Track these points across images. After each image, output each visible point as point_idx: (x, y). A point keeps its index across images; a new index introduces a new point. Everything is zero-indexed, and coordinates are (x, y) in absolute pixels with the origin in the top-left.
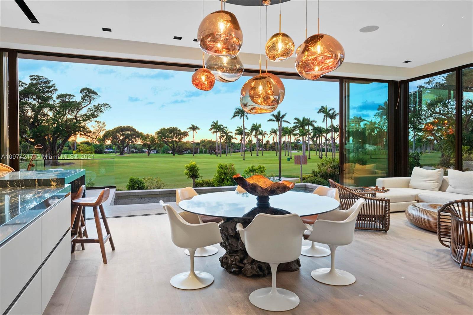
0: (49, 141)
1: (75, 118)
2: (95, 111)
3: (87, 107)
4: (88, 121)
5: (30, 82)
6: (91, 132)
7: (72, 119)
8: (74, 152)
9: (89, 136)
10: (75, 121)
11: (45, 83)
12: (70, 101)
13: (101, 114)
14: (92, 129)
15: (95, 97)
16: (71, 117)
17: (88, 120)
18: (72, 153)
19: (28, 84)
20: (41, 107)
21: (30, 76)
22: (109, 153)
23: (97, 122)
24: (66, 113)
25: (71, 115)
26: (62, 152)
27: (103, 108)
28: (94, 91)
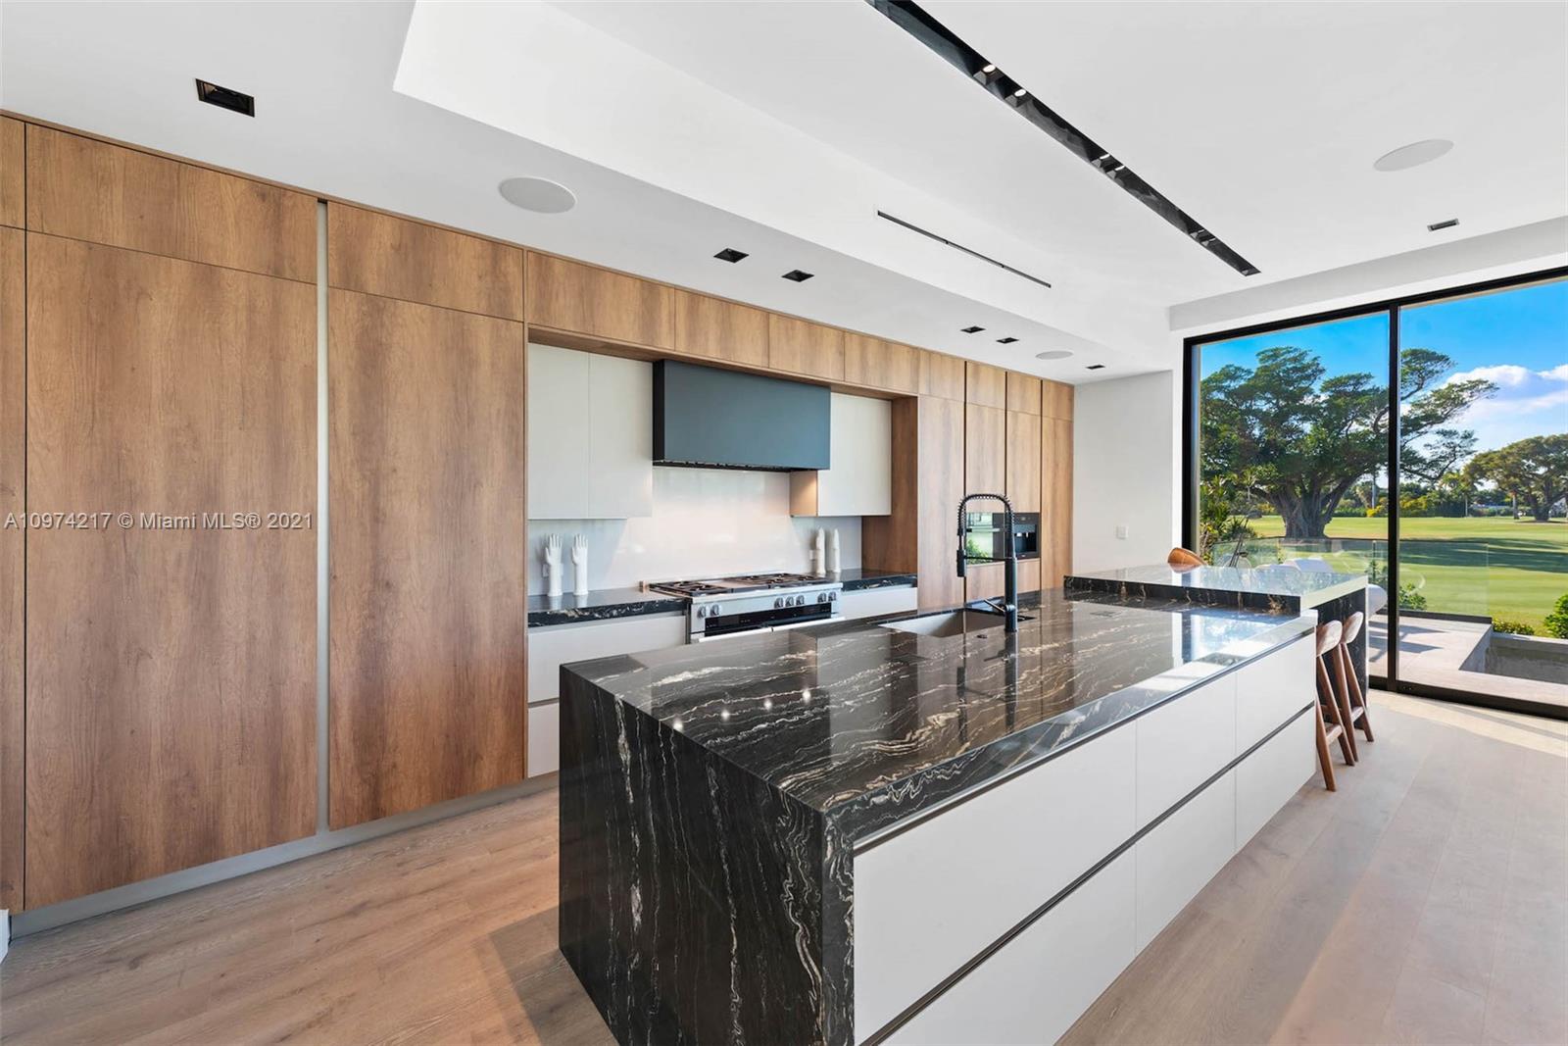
0: (1302, 487)
1: (1372, 430)
2: (1438, 406)
3: (1411, 399)
4: (1414, 434)
5: (1260, 365)
6: (1422, 460)
7: (1367, 433)
8: (1370, 512)
9: (1416, 472)
10: (1372, 437)
11: (1295, 360)
12: (1360, 390)
13: (1459, 410)
14: (1426, 454)
15: (1438, 368)
16: (1361, 428)
17: (1411, 431)
18: (1365, 515)
19: (1254, 370)
20: (1282, 416)
21: (1258, 354)
22: (1493, 514)
23: (1444, 433)
24: (1347, 421)
25: (1362, 424)
26: (1336, 512)
27: (1465, 395)
28: (1434, 353)
